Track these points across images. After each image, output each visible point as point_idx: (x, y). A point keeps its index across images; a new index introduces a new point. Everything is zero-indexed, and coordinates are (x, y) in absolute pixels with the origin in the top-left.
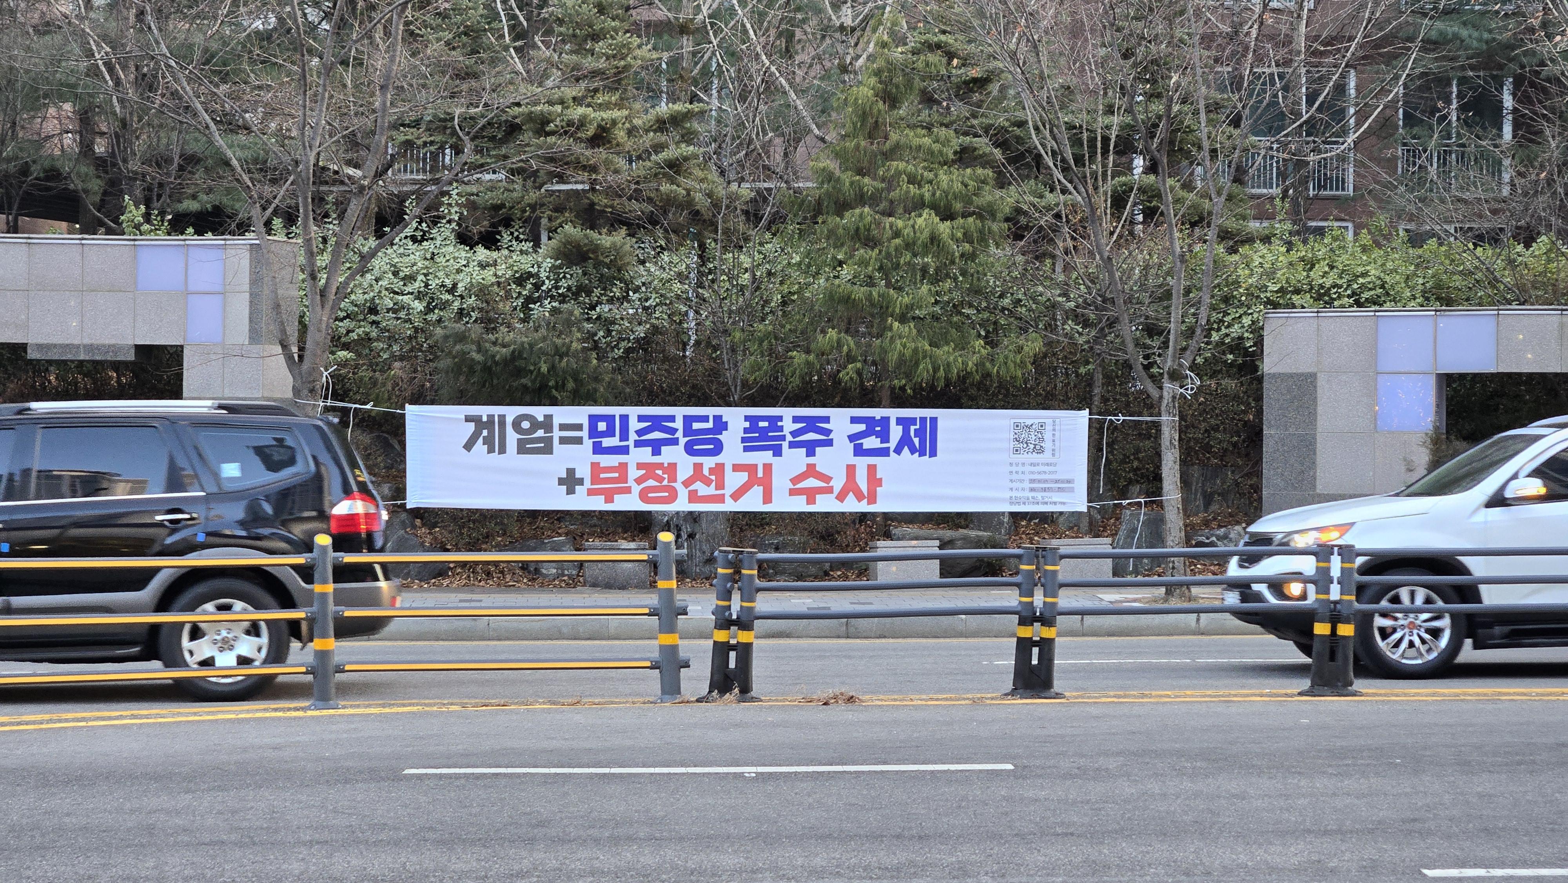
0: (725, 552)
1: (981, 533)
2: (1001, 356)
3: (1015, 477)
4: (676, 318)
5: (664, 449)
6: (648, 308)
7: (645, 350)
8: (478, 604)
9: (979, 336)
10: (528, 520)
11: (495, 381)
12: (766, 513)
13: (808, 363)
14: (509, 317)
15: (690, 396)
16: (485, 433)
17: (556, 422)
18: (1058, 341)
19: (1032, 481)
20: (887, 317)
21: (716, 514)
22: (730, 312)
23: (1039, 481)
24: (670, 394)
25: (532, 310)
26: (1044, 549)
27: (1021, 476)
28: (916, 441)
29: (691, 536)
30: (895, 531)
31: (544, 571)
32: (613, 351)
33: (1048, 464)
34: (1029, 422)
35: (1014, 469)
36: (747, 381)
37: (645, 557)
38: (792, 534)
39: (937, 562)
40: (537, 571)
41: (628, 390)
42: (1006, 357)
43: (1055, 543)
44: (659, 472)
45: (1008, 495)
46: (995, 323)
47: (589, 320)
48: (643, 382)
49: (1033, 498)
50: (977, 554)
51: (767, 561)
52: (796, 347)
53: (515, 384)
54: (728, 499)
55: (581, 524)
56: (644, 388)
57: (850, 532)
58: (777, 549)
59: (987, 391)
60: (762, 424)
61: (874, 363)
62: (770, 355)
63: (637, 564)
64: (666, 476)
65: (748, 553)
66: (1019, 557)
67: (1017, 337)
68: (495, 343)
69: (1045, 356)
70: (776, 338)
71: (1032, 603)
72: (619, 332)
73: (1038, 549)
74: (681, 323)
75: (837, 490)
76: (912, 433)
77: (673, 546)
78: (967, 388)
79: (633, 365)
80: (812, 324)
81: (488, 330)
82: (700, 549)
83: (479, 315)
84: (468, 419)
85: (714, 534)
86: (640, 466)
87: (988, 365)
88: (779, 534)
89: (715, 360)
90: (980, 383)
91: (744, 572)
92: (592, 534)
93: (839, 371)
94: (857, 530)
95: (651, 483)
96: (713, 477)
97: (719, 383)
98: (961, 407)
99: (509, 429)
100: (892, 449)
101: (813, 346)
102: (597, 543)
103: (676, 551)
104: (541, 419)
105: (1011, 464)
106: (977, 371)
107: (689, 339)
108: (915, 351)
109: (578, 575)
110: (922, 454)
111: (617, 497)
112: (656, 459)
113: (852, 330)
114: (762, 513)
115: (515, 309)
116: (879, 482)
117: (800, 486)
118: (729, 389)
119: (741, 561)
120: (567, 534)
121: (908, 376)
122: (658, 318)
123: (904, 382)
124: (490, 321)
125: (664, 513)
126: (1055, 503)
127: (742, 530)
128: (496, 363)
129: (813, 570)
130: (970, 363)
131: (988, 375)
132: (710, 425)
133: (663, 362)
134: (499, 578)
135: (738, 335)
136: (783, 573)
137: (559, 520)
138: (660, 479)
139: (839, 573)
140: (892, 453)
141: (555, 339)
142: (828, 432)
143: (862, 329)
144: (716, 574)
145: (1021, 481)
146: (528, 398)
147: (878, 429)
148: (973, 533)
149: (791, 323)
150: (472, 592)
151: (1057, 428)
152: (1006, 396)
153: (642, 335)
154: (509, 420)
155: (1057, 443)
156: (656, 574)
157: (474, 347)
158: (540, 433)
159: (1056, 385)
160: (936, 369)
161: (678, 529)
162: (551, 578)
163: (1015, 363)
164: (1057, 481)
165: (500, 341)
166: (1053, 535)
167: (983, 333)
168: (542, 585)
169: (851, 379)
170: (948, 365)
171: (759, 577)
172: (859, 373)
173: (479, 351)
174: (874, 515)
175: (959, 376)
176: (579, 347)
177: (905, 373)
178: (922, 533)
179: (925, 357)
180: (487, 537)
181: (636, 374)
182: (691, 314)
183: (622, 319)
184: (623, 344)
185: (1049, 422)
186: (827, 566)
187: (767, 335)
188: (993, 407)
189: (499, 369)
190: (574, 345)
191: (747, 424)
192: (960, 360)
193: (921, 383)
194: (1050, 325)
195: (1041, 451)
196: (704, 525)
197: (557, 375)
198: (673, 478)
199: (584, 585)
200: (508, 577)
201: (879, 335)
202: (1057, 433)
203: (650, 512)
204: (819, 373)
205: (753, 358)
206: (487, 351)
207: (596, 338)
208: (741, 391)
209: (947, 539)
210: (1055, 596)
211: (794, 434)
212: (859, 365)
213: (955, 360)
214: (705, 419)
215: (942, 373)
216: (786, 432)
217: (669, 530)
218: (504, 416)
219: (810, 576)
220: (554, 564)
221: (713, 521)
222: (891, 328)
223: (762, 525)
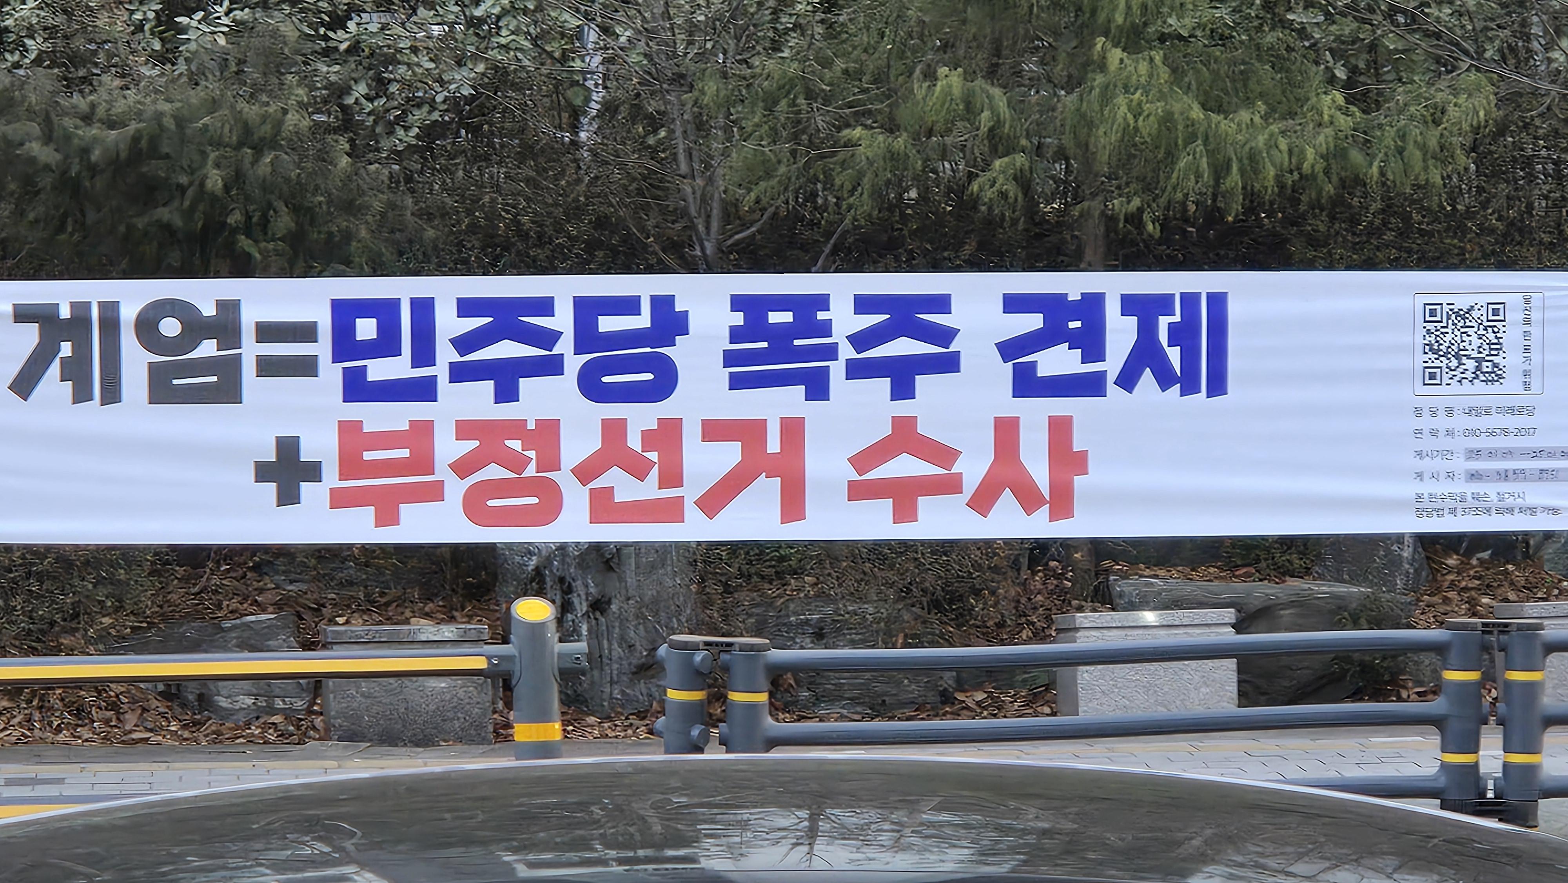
0: (684, 646)
1: (1341, 589)
2: (1391, 132)
3: (1427, 443)
4: (554, 47)
5: (525, 384)
6: (481, 21)
7: (475, 130)
8: (52, 791)
9: (1332, 80)
10: (180, 571)
11: (91, 217)
12: (790, 544)
13: (892, 156)
14: (123, 49)
15: (591, 246)
16: (66, 349)
17: (249, 317)
18: (1535, 93)
19: (1475, 454)
20: (1093, 35)
21: (663, 550)
22: (692, 28)
23: (1492, 454)
24: (541, 240)
25: (184, 30)
26: (1504, 629)
27: (1443, 442)
28: (1174, 355)
29: (598, 606)
30: (1122, 586)
31: (223, 702)
32: (391, 133)
33: (1511, 410)
34: (1462, 303)
35: (1426, 422)
36: (736, 204)
37: (480, 663)
38: (858, 596)
39: (1231, 664)
40: (204, 702)
41: (431, 233)
42: (1402, 135)
43: (1533, 610)
44: (516, 445)
45: (1409, 489)
46: (1373, 47)
47: (328, 53)
48: (469, 212)
49: (1476, 497)
50: (1336, 641)
51: (796, 668)
52: (861, 116)
53: (140, 223)
54: (692, 512)
55: (316, 579)
56: (473, 228)
57: (1008, 590)
58: (819, 637)
59: (1354, 221)
60: (777, 317)
61: (1061, 155)
62: (795, 138)
63: (459, 681)
64: (532, 454)
65: (743, 648)
66: (1439, 649)
67: (1430, 84)
68: (87, 119)
69: (1502, 130)
70: (810, 95)
71: (1476, 765)
72: (407, 85)
73: (1487, 629)
74: (564, 58)
75: (971, 483)
76: (1163, 337)
77: (552, 634)
78: (1303, 216)
79: (445, 170)
80: (901, 56)
81: (70, 84)
82: (622, 639)
83: (47, 46)
84: (22, 315)
85: (656, 601)
86: (464, 430)
87: (1356, 156)
88: (822, 595)
89: (653, 152)
90: (1337, 202)
91: (736, 697)
92: (345, 606)
93: (971, 177)
94: (1024, 584)
95: (494, 472)
96: (653, 456)
97: (664, 211)
98: (1286, 263)
99: (129, 341)
100: (1111, 377)
101: (904, 114)
102: (358, 627)
103: (559, 647)
104: (209, 310)
105: (1418, 412)
106: (1327, 172)
107: (588, 100)
108: (1167, 120)
109: (310, 712)
110: (1189, 386)
111: (406, 510)
112: (507, 411)
113: (1005, 71)
114: (778, 545)
115: (139, 27)
116: (1080, 463)
117: (873, 475)
118: (692, 227)
119: (726, 669)
120: (279, 606)
121: (1149, 187)
122: (506, 47)
123: (1136, 202)
124: (76, 59)
125: (527, 550)
126: (1532, 510)
127: (728, 590)
128: (93, 170)
129: (912, 689)
130: (1310, 153)
131: (1359, 181)
132: (643, 321)
133: (522, 158)
134: (107, 722)
135: (711, 87)
136: (834, 698)
137: (256, 568)
138: (517, 463)
139: (980, 696)
140: (1111, 388)
141: (242, 105)
142: (945, 335)
143: (1031, 66)
144: (662, 702)
145: (1447, 454)
146: (174, 258)
147: (1075, 325)
148: (1322, 589)
149: (846, 55)
150: (40, 760)
151: (1535, 316)
152: (1401, 234)
153: (467, 91)
154: (129, 314)
155: (1535, 356)
156: (509, 705)
157: (35, 128)
158: (208, 349)
159: (1530, 207)
160: (1220, 170)
161: (566, 587)
162: (242, 718)
163: (1423, 148)
164: (1537, 454)
165: (101, 111)
166: (1529, 591)
167: (1341, 73)
168: (217, 738)
169: (1003, 195)
170: (1253, 156)
171: (774, 709)
172: (1023, 181)
173: (48, 138)
174: (1067, 545)
175: (1282, 186)
176: (306, 123)
177: (1141, 179)
178: (1188, 589)
179: (1191, 138)
180: (76, 616)
181: (451, 192)
182: (592, 36)
183: (414, 50)
184: (418, 116)
185: (1514, 300)
186: (948, 680)
187: (787, 86)
188: (1369, 265)
189: (100, 183)
190: (292, 118)
191: (738, 319)
192: (1283, 144)
193: (1184, 204)
194: (1512, 49)
195: (1496, 375)
196: (631, 579)
197: (248, 199)
198: (550, 462)
199: (325, 737)
200: (131, 719)
201: (1072, 84)
202: (1535, 330)
203: (491, 548)
204: (919, 180)
205: (750, 145)
206: (68, 137)
207: (350, 101)
208: (722, 230)
209: (1255, 604)
210: (1532, 748)
211: (860, 340)
212: (1020, 159)
213: (1271, 145)
214: (629, 306)
215: (1234, 179)
216: (840, 335)
217: (540, 593)
218: (115, 306)
219: (903, 705)
220: (246, 685)
221: (653, 567)
222: (1102, 67)
223: (779, 575)
